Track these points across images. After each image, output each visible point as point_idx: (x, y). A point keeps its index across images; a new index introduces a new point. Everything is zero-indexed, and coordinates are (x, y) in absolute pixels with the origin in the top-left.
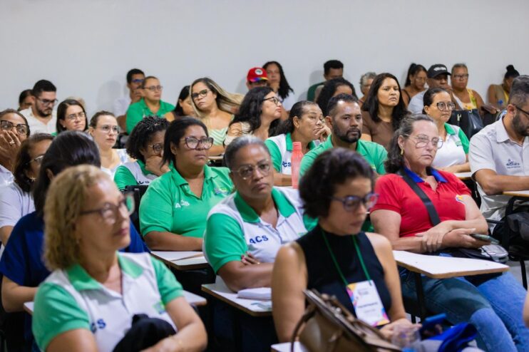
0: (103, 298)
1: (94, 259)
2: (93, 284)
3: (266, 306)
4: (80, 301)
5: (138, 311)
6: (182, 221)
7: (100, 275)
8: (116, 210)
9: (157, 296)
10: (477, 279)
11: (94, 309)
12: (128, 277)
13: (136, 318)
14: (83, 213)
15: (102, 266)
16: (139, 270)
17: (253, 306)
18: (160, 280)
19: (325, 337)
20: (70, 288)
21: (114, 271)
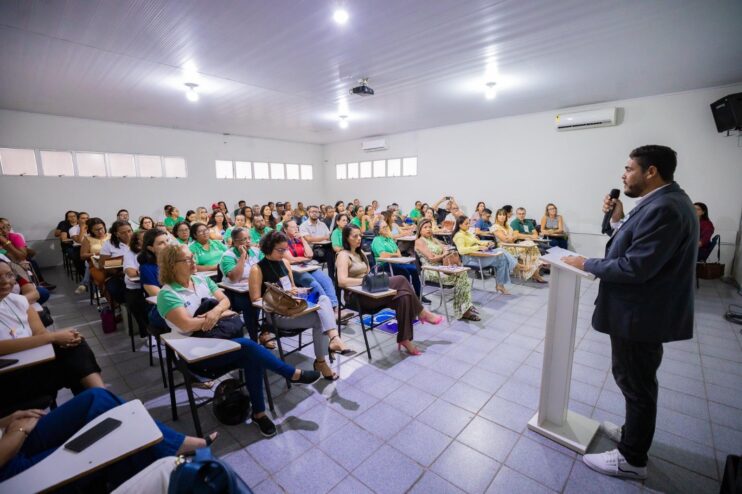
0: (188, 293)
1: (182, 278)
2: (183, 289)
3: (247, 288)
4: (179, 296)
5: (204, 297)
6: (203, 260)
7: (185, 284)
8: (191, 259)
9: (209, 290)
10: (311, 272)
11: (184, 298)
12: (196, 284)
13: (203, 300)
14: (176, 262)
15: (185, 281)
16: (200, 281)
17: (241, 290)
18: (209, 284)
19: (275, 299)
20: (174, 292)
21: (190, 282)
